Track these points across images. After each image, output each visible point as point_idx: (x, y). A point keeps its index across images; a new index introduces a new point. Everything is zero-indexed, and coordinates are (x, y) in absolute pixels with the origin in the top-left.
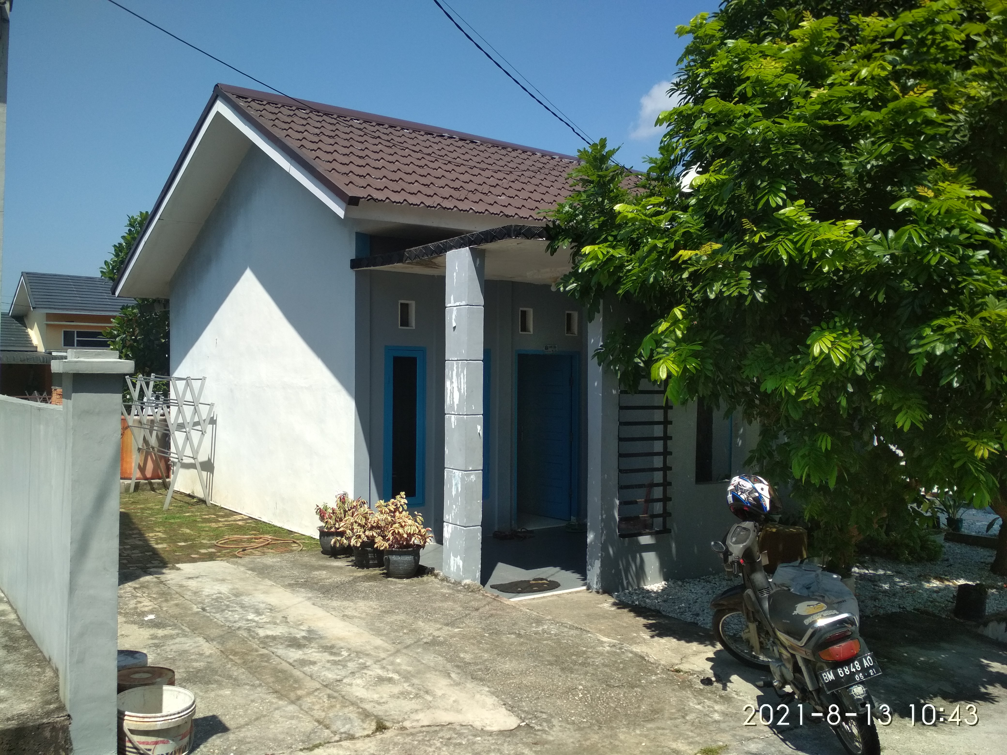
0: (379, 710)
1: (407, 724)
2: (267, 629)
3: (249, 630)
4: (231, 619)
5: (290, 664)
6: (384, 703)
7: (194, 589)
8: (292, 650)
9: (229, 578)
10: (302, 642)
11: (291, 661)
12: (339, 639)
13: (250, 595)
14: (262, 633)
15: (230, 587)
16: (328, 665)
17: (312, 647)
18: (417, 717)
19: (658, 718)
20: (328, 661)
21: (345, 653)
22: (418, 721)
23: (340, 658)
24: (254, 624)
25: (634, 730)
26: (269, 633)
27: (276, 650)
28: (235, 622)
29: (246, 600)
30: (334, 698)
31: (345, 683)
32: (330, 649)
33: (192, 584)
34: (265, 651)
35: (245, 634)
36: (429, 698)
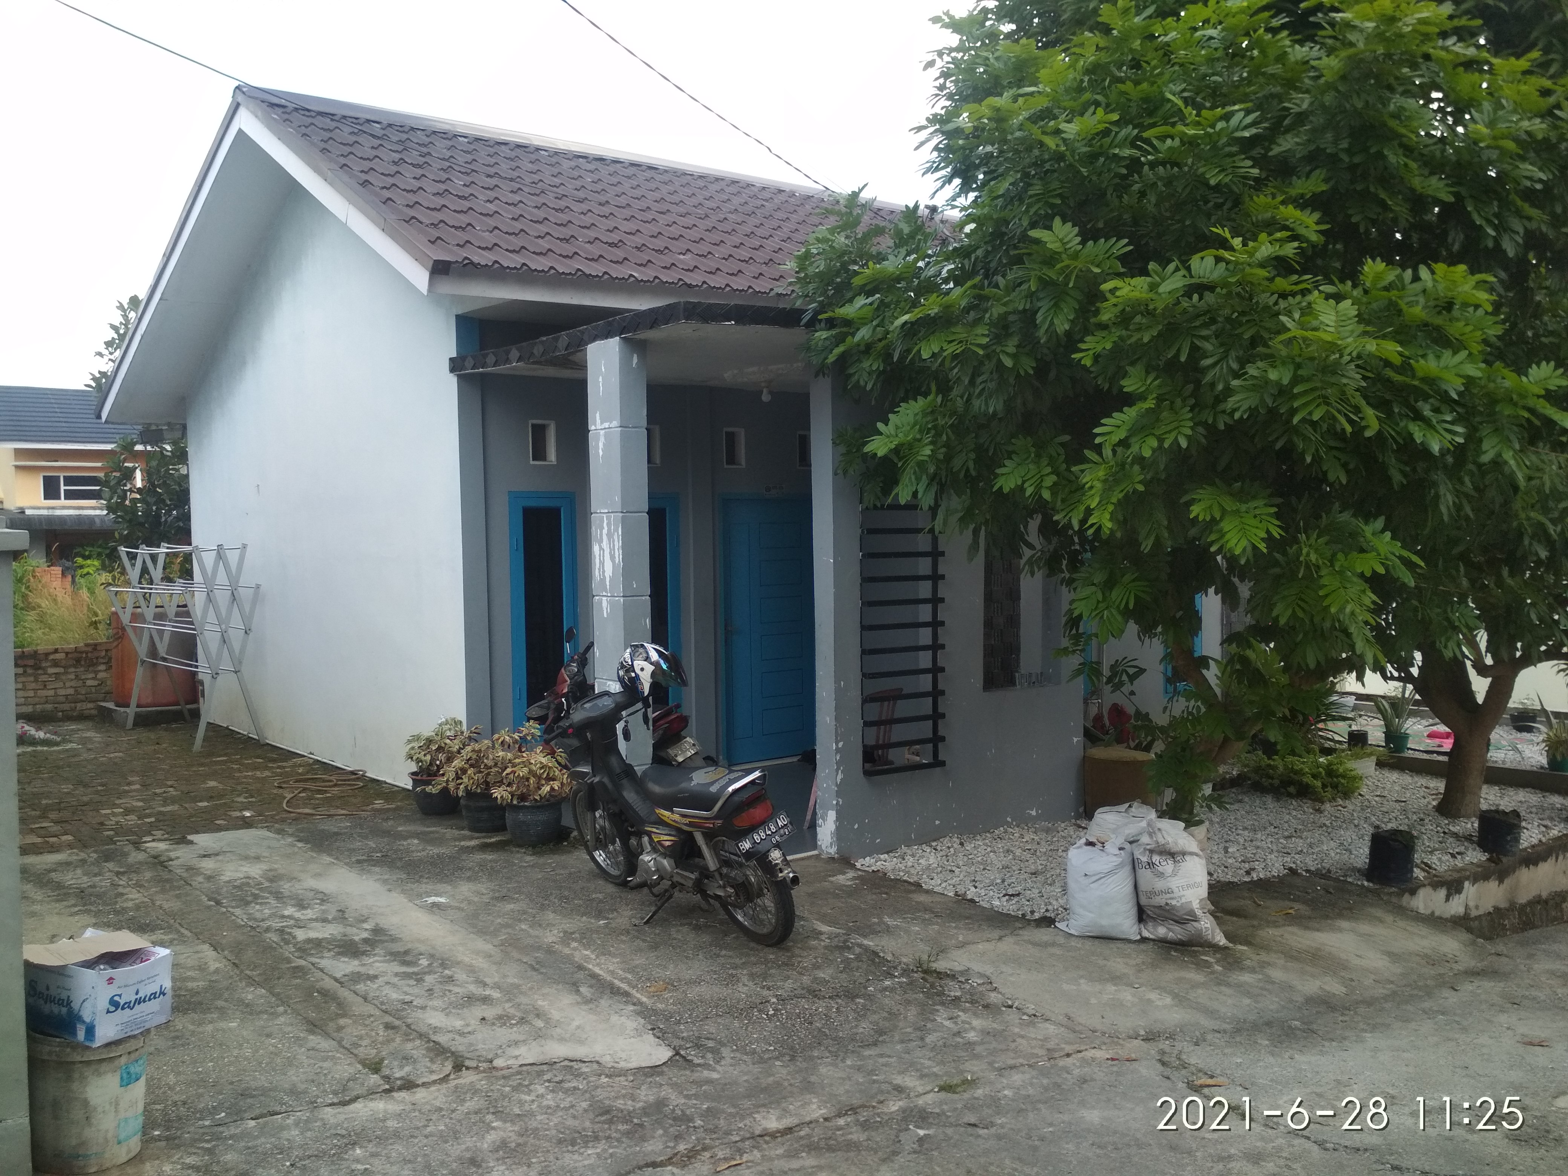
0: (459, 1045)
1: (499, 1063)
2: (310, 929)
3: (281, 931)
4: (258, 915)
5: (336, 980)
6: (469, 1033)
7: (208, 872)
8: (343, 959)
9: (265, 854)
10: (363, 947)
11: (338, 975)
12: (419, 941)
13: (293, 879)
14: (301, 935)
15: (264, 867)
16: (395, 980)
17: (375, 955)
18: (517, 1053)
19: (884, 1042)
20: (396, 975)
21: (424, 962)
22: (516, 1057)
23: (415, 969)
24: (292, 922)
25: (843, 1060)
26: (313, 935)
27: (318, 960)
28: (263, 920)
29: (286, 887)
30: (394, 1028)
31: (416, 1007)
32: (404, 957)
33: (208, 865)
34: (302, 962)
35: (275, 938)
36: (540, 1024)
